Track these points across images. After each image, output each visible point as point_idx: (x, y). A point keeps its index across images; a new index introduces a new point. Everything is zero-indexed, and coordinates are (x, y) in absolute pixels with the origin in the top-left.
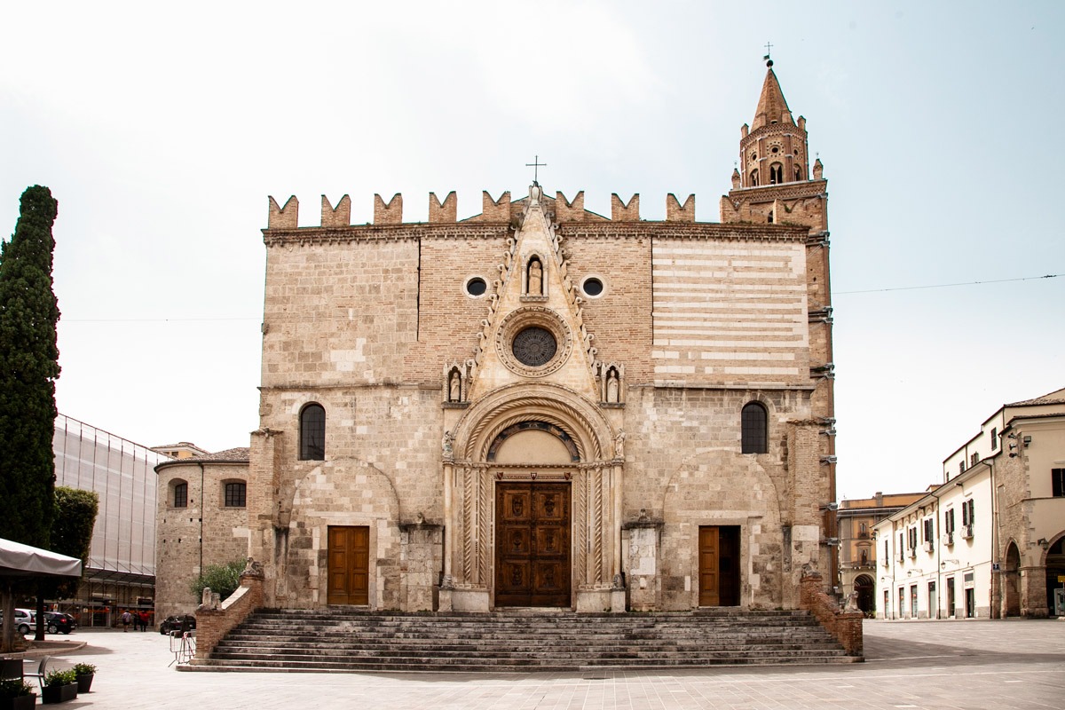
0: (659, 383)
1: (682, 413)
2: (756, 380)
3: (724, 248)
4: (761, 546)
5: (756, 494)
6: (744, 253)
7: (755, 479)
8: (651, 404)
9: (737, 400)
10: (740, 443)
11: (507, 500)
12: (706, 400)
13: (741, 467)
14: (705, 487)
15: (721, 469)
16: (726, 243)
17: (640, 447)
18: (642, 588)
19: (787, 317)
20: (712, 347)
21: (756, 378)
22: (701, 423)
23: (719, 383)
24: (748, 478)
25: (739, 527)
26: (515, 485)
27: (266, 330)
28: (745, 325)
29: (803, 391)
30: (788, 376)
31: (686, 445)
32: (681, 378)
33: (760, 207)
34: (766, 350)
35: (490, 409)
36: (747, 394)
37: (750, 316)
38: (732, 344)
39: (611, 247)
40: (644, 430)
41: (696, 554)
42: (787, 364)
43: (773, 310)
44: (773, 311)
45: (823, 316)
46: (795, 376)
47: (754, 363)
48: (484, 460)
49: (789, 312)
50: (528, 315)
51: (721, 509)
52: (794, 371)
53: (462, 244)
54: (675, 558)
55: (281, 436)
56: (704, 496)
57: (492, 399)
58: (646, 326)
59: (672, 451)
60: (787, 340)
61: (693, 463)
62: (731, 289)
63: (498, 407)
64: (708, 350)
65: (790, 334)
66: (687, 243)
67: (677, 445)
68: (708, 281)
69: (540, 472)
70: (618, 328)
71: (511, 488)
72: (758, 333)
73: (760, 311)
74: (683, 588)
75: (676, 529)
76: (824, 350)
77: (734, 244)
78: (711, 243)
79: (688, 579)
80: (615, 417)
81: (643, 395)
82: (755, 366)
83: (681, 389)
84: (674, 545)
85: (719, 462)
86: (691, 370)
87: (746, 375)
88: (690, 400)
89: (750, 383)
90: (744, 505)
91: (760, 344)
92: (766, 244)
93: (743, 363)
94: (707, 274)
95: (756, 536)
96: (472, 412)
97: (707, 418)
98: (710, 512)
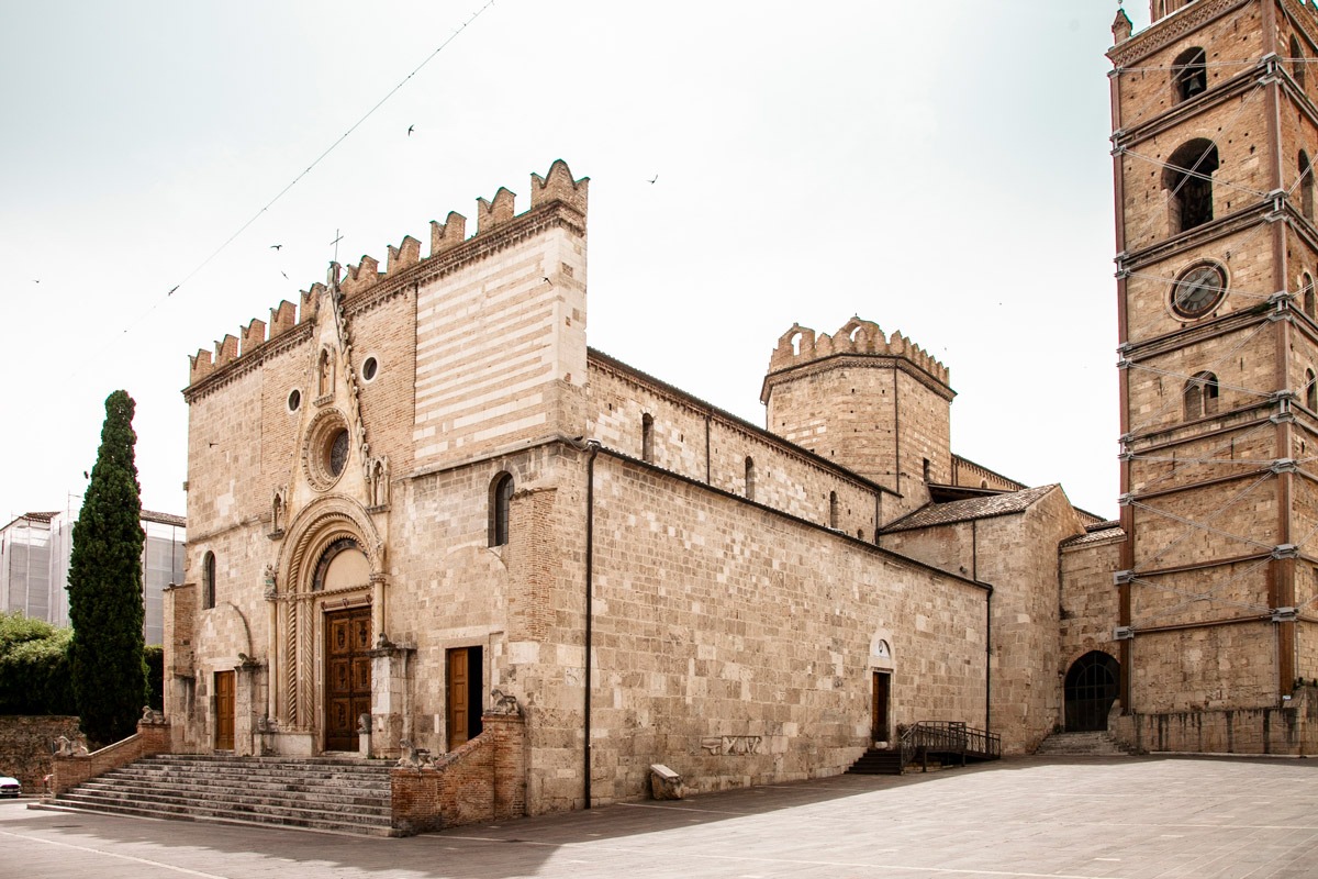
0: (418, 470)
1: (435, 505)
2: (503, 443)
3: (479, 270)
4: (501, 672)
5: (496, 602)
6: (497, 268)
7: (496, 581)
8: (412, 499)
9: (484, 475)
10: (487, 533)
11: (335, 630)
12: (457, 482)
13: (483, 566)
14: (451, 598)
15: (465, 571)
16: (482, 263)
17: (402, 555)
18: (380, 730)
19: (536, 342)
20: (463, 411)
21: (501, 439)
22: (453, 514)
23: (469, 457)
24: (489, 581)
25: (480, 648)
26: (339, 614)
27: (187, 487)
28: (495, 369)
29: (548, 444)
30: (535, 428)
31: (439, 546)
32: (436, 460)
33: (1158, 58)
34: (514, 397)
35: (301, 533)
36: (494, 464)
37: (500, 355)
38: (481, 400)
39: (384, 313)
40: (406, 535)
41: (443, 686)
42: (533, 410)
43: (522, 338)
44: (522, 340)
45: (1266, 211)
46: (541, 425)
47: (501, 420)
48: (308, 591)
49: (539, 334)
50: (326, 420)
51: (464, 625)
52: (540, 419)
53: (285, 357)
54: (427, 692)
55: (191, 589)
56: (451, 610)
57: (301, 523)
58: (408, 403)
59: (428, 556)
60: (535, 375)
61: (441, 568)
62: (483, 324)
63: (307, 530)
64: (459, 416)
65: (538, 365)
66: (447, 279)
67: (432, 547)
68: (463, 322)
69: (351, 597)
70: (387, 413)
71: (338, 618)
72: (507, 376)
73: (510, 344)
74: (433, 729)
75: (427, 656)
76: (1270, 272)
77: (489, 259)
78: (468, 269)
79: (437, 717)
80: (381, 521)
81: (405, 490)
82: (503, 423)
83: (433, 474)
84: (426, 675)
85: (463, 564)
86: (443, 447)
87: (493, 439)
88: (443, 485)
89: (497, 448)
90: (485, 619)
91: (508, 391)
92: (519, 246)
93: (491, 423)
94: (461, 314)
95: (498, 659)
96: (289, 540)
97: (457, 506)
98: (454, 629)
